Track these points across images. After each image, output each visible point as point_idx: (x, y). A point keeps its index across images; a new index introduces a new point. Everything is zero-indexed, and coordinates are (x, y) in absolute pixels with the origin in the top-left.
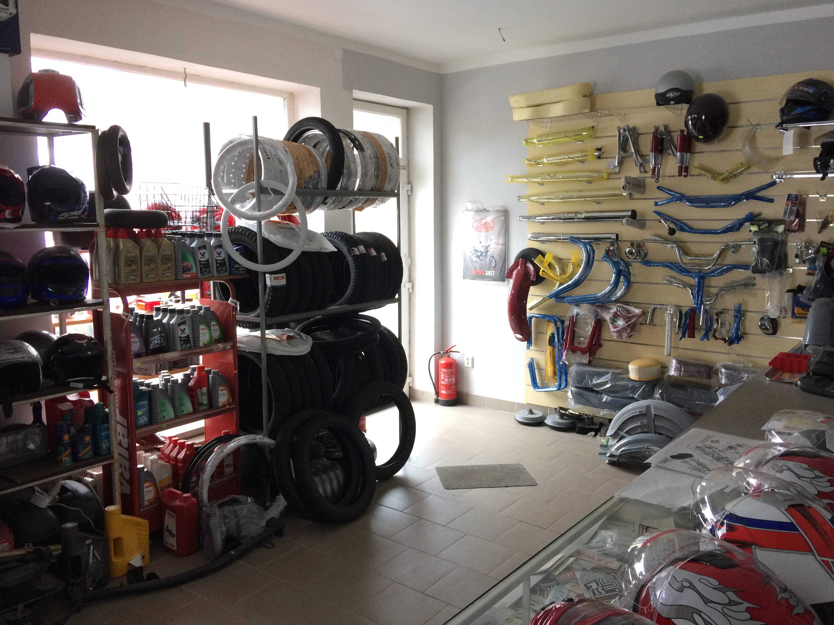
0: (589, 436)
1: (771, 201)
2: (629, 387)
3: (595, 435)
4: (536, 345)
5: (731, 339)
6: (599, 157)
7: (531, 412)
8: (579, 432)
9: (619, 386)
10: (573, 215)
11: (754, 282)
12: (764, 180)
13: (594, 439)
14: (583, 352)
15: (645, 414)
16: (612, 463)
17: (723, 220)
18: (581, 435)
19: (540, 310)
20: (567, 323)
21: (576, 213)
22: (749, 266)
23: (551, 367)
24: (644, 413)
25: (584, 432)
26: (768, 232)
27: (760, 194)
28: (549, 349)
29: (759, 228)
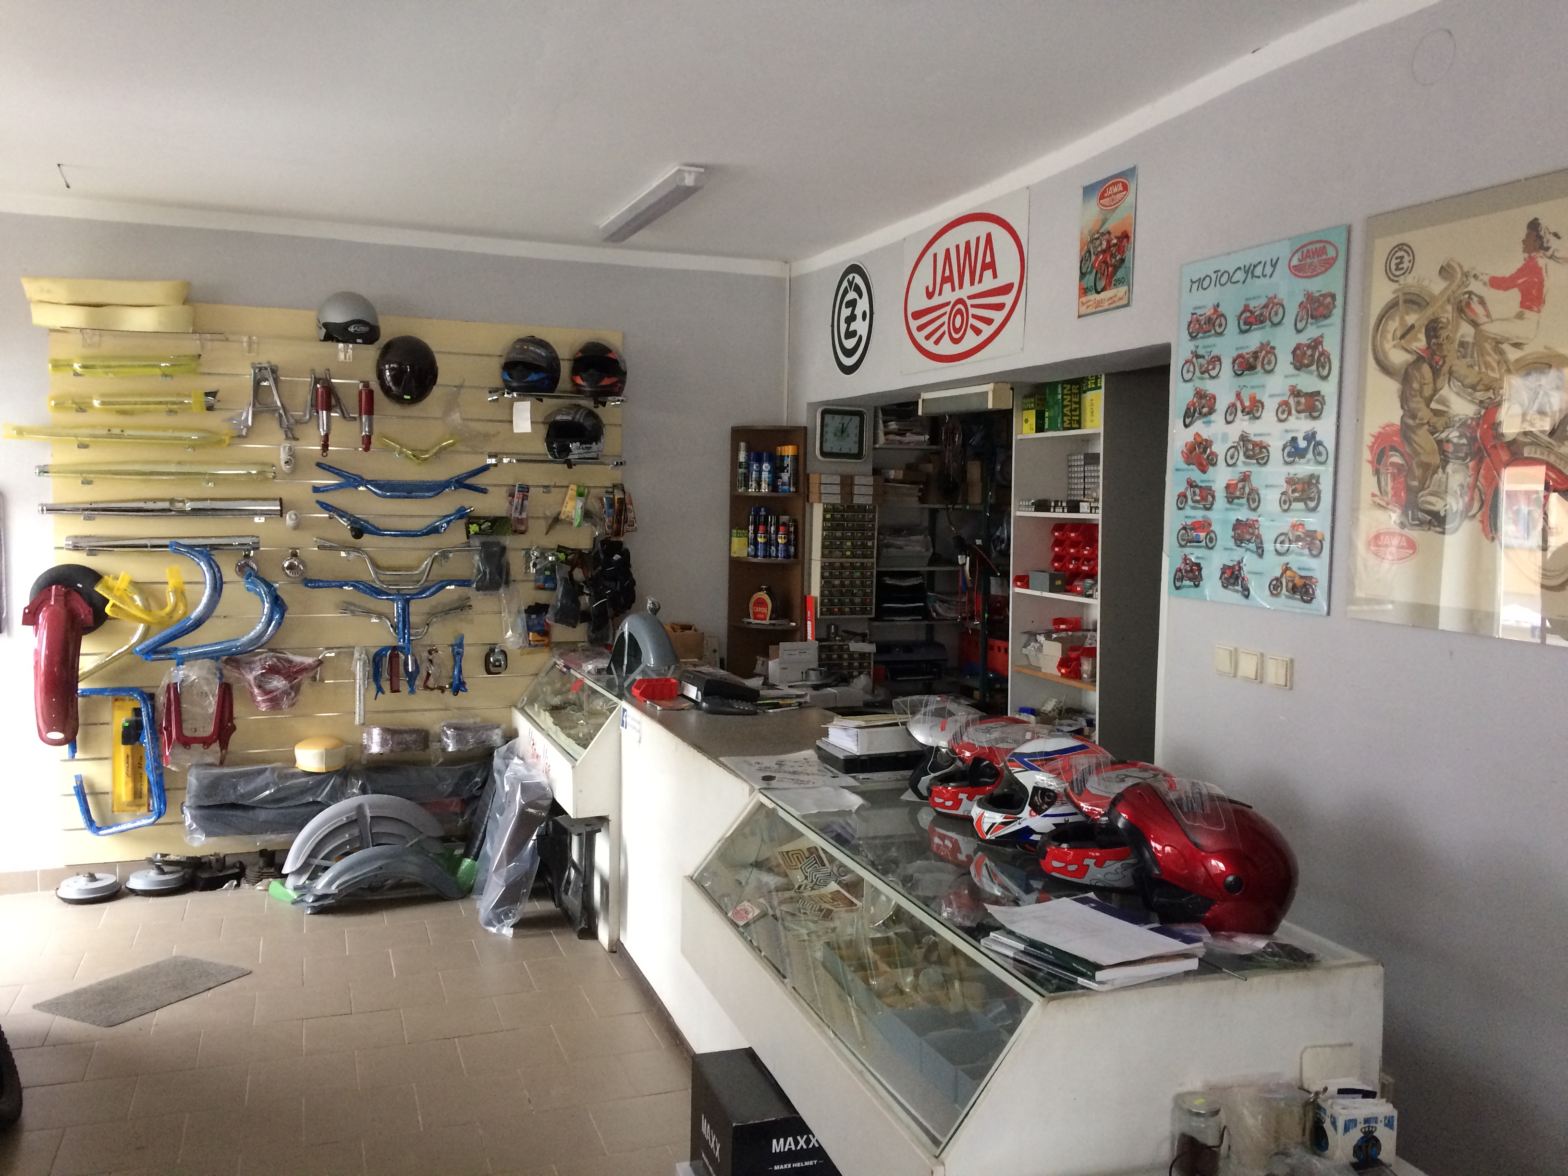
0: (226, 889)
1: (484, 491)
2: (309, 786)
3: (238, 885)
4: (86, 748)
5: (454, 685)
6: (210, 408)
7: (92, 878)
8: (203, 889)
9: (289, 787)
10: (166, 505)
11: (469, 604)
12: (474, 462)
13: (238, 891)
14: (206, 742)
15: (356, 820)
16: (320, 911)
17: (423, 516)
18: (209, 892)
19: (103, 678)
20: (161, 699)
21: (172, 501)
22: (469, 581)
23: (126, 784)
24: (354, 818)
25: (214, 884)
26: (492, 534)
27: (469, 481)
28: (123, 751)
29: (480, 529)
